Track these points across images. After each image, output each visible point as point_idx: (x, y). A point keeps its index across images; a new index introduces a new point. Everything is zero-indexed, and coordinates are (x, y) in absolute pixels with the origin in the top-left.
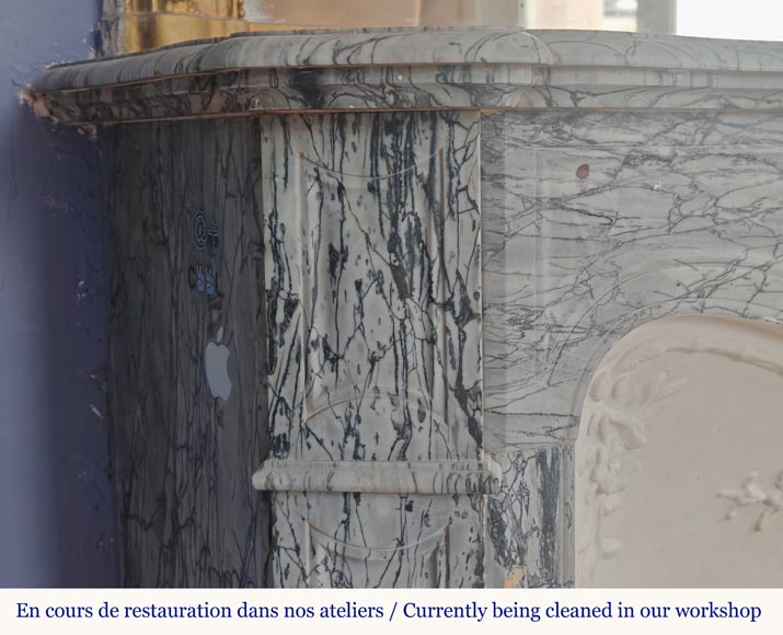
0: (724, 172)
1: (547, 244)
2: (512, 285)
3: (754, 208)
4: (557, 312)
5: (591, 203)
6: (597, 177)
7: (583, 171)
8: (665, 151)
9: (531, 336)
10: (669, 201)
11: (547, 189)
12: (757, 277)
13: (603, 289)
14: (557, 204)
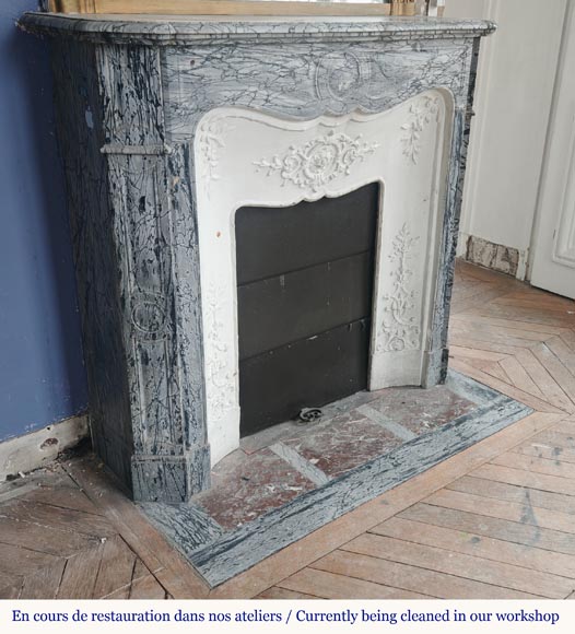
0: (240, 62)
1: (182, 85)
2: (171, 96)
3: (250, 74)
4: (187, 104)
5: (195, 72)
6: (197, 64)
7: (193, 62)
8: (219, 56)
9: (179, 111)
10: (222, 71)
11: (181, 68)
12: (253, 95)
13: (200, 98)
14: (185, 72)
